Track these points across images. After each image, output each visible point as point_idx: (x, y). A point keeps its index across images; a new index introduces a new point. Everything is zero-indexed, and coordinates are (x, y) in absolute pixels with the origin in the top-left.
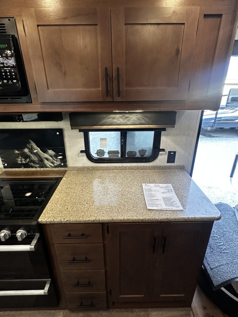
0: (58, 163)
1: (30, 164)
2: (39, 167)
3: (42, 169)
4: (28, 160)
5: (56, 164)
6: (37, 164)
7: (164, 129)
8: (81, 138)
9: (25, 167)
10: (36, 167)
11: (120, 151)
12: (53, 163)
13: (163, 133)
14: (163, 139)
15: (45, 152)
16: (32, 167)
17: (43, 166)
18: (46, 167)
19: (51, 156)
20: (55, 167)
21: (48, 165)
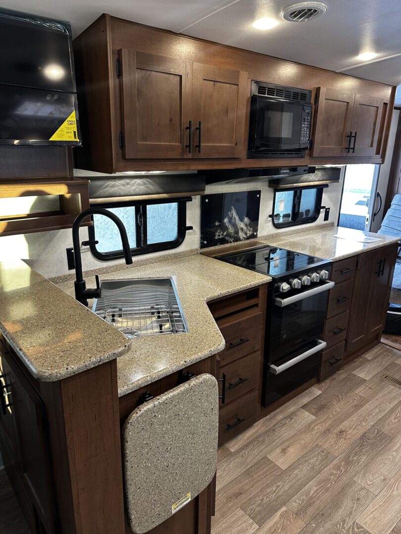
0: (251, 233)
1: (227, 239)
2: (234, 241)
3: (236, 243)
4: (225, 233)
5: (248, 235)
6: (232, 237)
7: (326, 186)
8: (271, 200)
9: (221, 244)
10: (231, 242)
11: (291, 214)
12: (246, 234)
13: (325, 189)
14: (324, 196)
15: (242, 220)
16: (227, 242)
17: (237, 239)
18: (240, 240)
19: (246, 225)
20: (248, 238)
21: (241, 238)
